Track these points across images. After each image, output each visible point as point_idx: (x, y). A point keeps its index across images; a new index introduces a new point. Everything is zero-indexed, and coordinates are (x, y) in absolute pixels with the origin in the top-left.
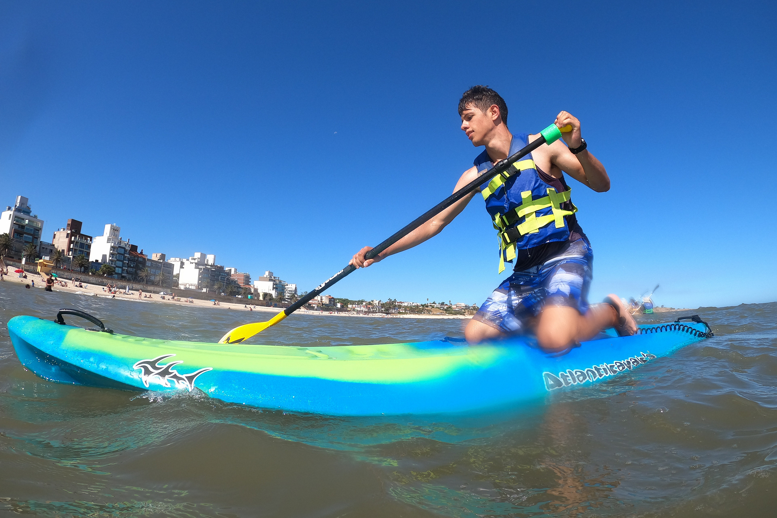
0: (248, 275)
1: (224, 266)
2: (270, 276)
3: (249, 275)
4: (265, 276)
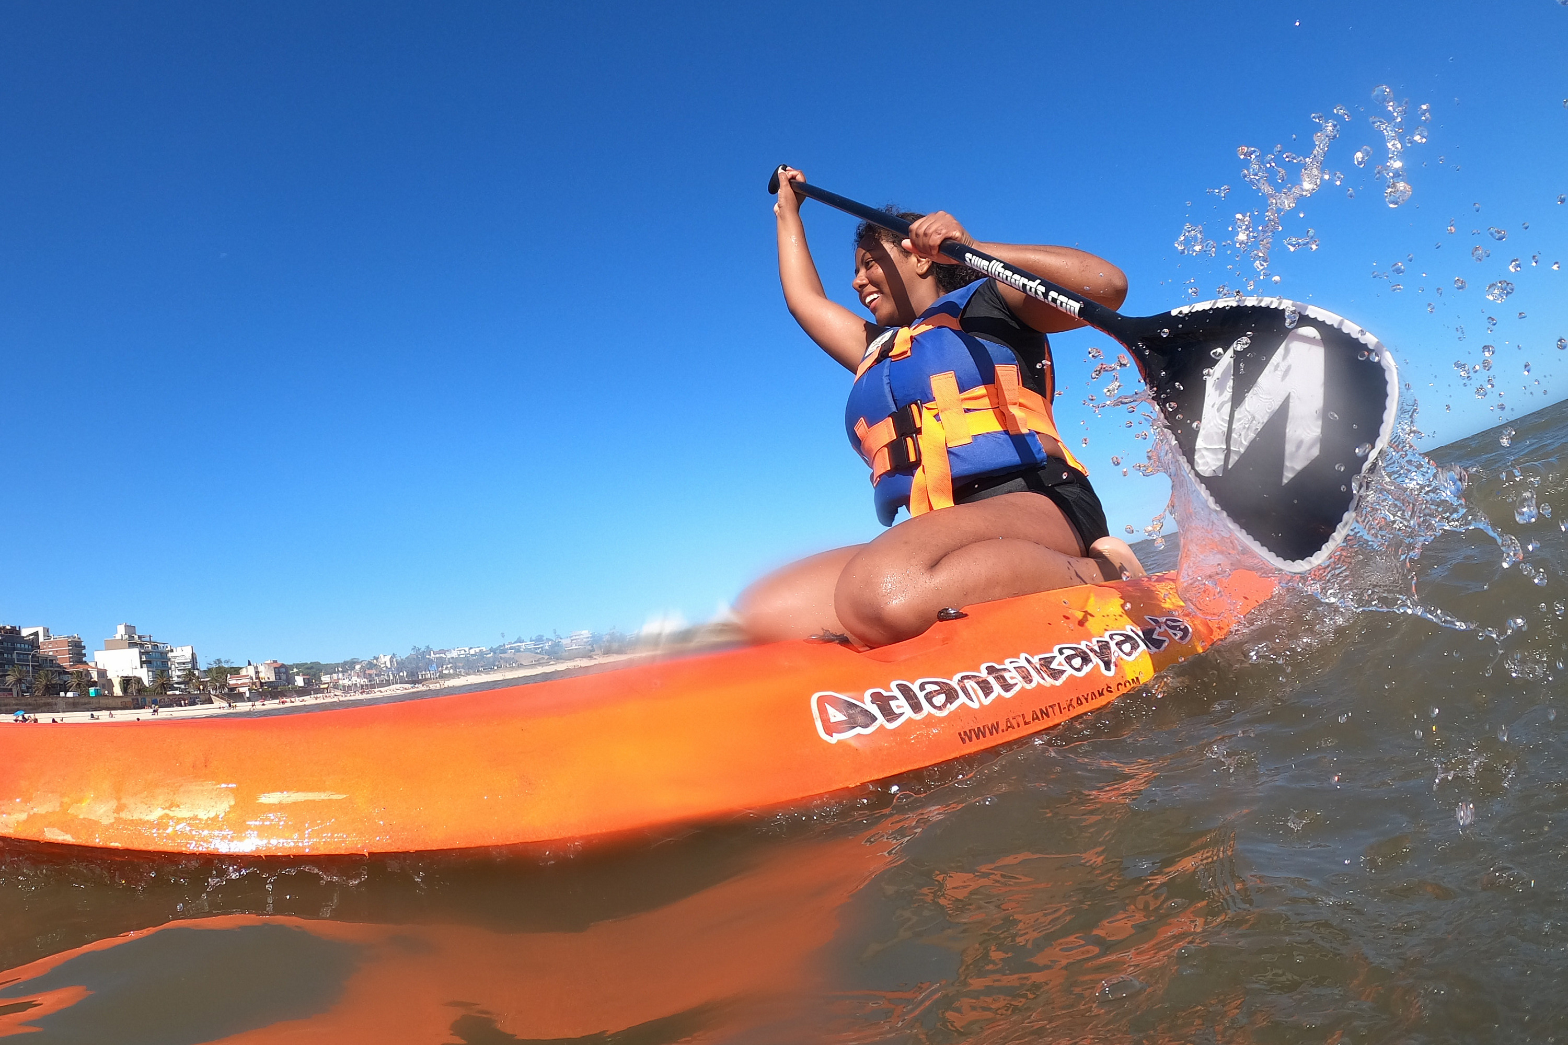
0: (76, 639)
1: (20, 627)
2: (129, 636)
3: (79, 639)
4: (118, 637)
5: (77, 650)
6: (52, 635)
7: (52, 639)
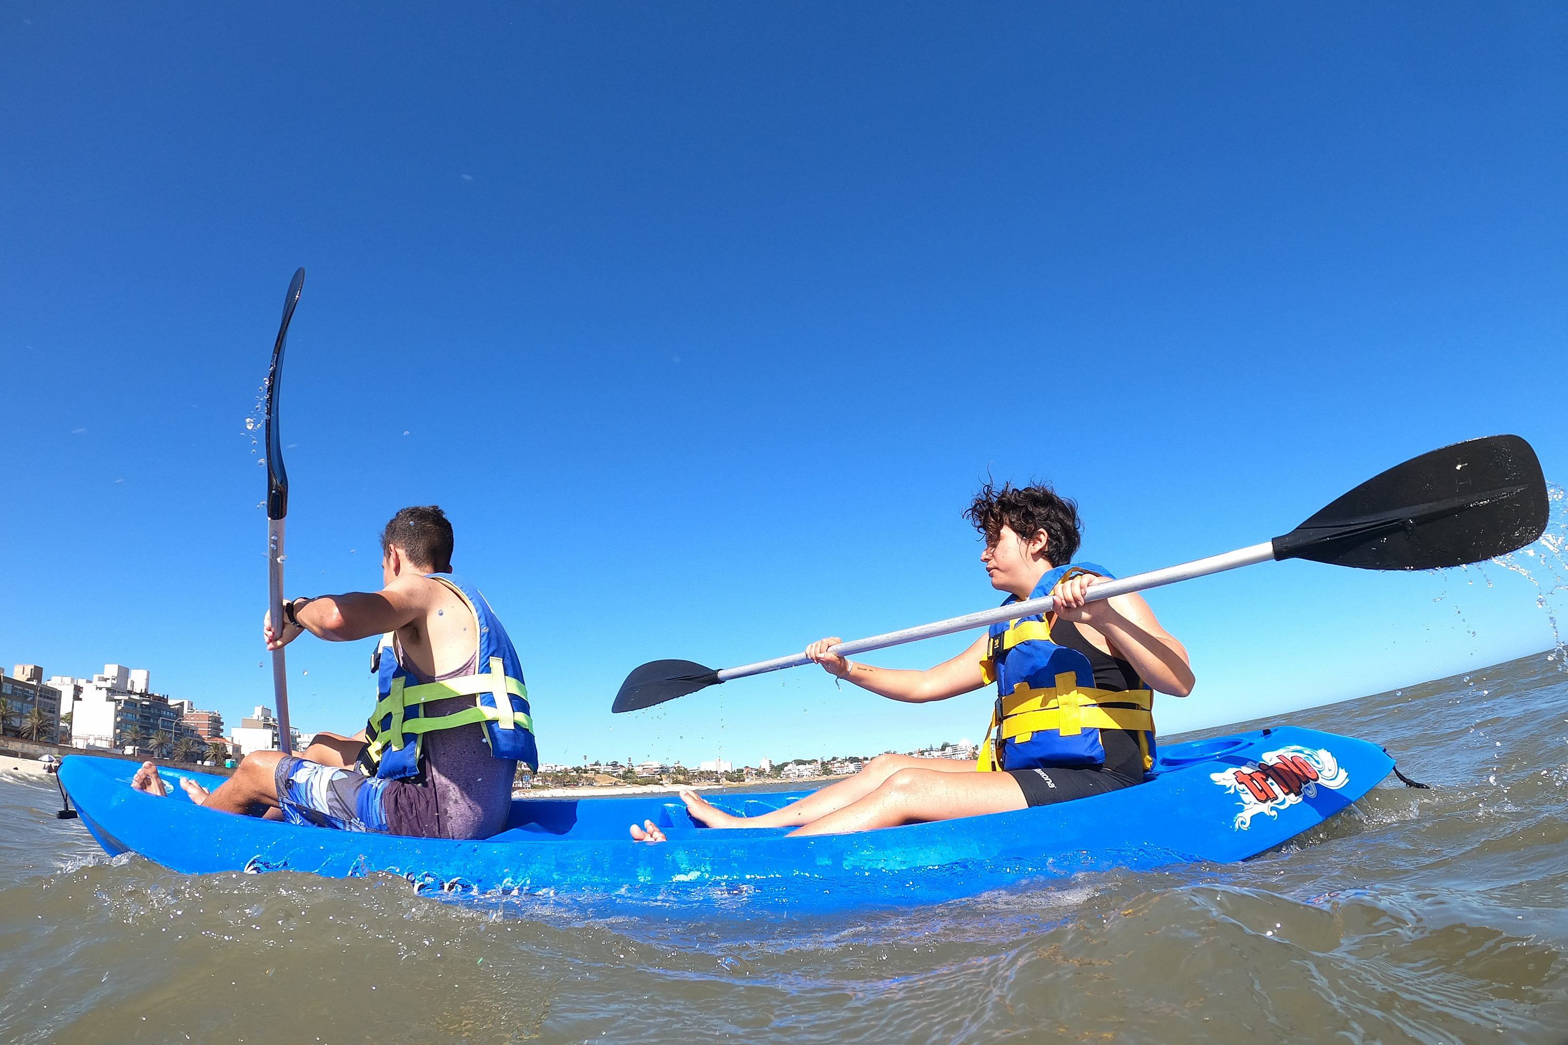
0: (216, 715)
1: (167, 696)
2: (265, 718)
3: (219, 715)
4: (255, 717)
5: (216, 724)
6: (195, 709)
7: (195, 713)
